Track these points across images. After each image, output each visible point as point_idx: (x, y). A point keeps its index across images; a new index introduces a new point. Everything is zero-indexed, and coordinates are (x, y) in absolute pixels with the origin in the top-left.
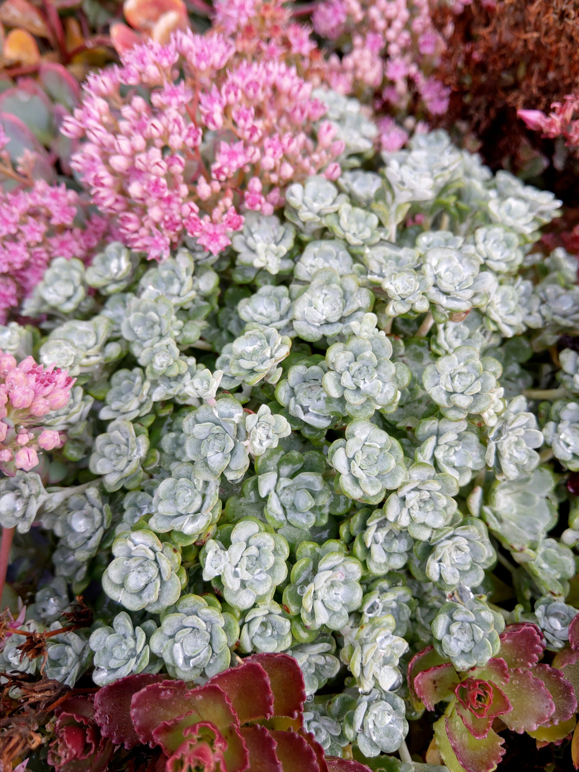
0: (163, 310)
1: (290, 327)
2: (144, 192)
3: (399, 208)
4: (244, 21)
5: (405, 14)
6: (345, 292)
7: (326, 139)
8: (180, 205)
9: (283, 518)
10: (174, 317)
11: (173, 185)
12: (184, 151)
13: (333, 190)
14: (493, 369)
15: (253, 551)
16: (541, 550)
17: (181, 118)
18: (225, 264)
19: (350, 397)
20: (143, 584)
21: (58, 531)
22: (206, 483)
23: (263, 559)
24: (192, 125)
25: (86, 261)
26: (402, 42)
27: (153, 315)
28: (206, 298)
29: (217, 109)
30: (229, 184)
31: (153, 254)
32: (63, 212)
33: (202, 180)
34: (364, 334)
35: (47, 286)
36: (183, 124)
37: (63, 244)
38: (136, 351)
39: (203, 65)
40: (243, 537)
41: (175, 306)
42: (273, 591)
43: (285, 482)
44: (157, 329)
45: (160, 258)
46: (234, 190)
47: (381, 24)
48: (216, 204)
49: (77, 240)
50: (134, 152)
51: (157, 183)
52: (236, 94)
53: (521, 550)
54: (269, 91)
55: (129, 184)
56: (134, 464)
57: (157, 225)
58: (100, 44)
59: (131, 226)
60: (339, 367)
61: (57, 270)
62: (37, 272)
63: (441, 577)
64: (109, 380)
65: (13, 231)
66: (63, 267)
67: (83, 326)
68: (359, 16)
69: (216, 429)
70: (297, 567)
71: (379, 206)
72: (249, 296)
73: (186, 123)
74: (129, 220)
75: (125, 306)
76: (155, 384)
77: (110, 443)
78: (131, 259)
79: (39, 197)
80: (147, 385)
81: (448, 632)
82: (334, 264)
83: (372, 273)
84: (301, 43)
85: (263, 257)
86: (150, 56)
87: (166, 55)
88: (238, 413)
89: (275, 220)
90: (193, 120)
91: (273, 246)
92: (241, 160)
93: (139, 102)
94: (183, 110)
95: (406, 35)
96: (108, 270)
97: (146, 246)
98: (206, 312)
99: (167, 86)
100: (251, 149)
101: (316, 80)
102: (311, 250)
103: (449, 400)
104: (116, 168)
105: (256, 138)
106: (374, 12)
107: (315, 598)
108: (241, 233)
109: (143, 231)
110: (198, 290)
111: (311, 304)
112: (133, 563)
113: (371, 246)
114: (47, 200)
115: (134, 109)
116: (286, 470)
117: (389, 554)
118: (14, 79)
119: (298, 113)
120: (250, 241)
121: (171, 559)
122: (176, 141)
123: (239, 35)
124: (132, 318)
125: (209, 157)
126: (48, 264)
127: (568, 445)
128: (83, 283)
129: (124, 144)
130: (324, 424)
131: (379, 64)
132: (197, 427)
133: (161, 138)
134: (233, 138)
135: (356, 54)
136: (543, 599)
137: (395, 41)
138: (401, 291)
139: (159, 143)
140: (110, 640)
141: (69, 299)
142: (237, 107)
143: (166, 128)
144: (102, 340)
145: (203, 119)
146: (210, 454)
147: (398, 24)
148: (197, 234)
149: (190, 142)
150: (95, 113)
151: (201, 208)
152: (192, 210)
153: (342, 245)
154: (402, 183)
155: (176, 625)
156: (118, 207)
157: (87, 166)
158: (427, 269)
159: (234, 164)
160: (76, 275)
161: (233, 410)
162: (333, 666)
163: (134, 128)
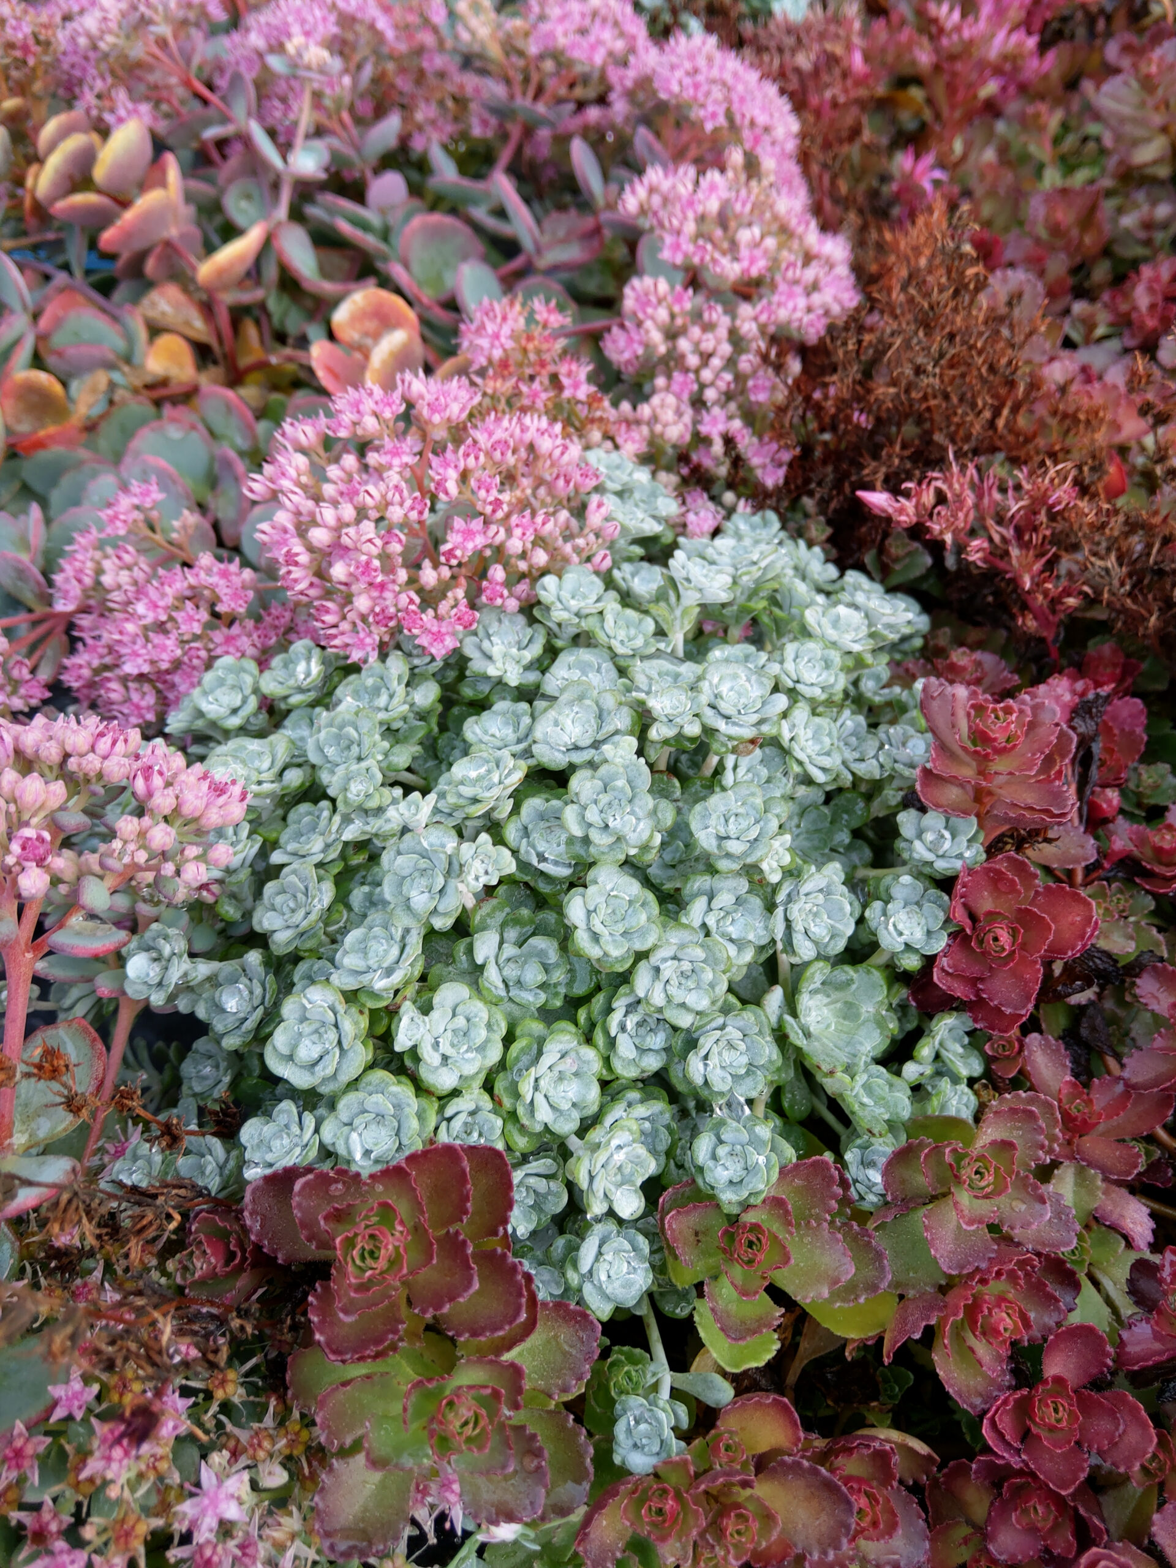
0: (365, 725)
1: (528, 753)
2: (351, 574)
3: (685, 612)
4: (497, 354)
5: (726, 349)
6: (601, 710)
7: (595, 518)
8: (397, 595)
9: (503, 993)
10: (377, 737)
11: (389, 569)
12: (405, 525)
13: (599, 584)
14: (778, 811)
15: (460, 1021)
16: (861, 1079)
17: (403, 485)
18: (452, 675)
19: (595, 836)
20: (316, 1056)
21: (201, 1013)
22: (407, 931)
23: (472, 1034)
24: (417, 494)
25: (263, 664)
26: (722, 385)
27: (350, 730)
28: (422, 716)
29: (452, 475)
30: (463, 571)
31: (356, 656)
32: (235, 596)
33: (427, 564)
34: (618, 760)
35: (205, 693)
36: (406, 493)
37: (229, 640)
38: (325, 777)
39: (436, 419)
40: (449, 1004)
41: (381, 723)
42: (482, 1077)
43: (509, 950)
44: (355, 750)
45: (365, 661)
46: (469, 578)
47: (693, 361)
48: (444, 597)
49: (249, 635)
50: (341, 525)
51: (368, 563)
52: (477, 458)
53: (832, 1073)
54: (523, 453)
55: (330, 565)
56: (313, 917)
57: (364, 618)
58: (290, 359)
59: (329, 619)
60: (583, 800)
61: (220, 673)
62: (190, 676)
63: (706, 1082)
64: (284, 819)
65: (163, 618)
66: (229, 669)
67: (254, 745)
68: (662, 349)
69: (423, 863)
70: (515, 1048)
71: (660, 610)
72: (478, 714)
73: (411, 491)
74: (327, 611)
75: (312, 723)
76: (347, 820)
77: (283, 891)
78: (324, 662)
79: (202, 575)
80: (337, 819)
81: (714, 1157)
82: (594, 678)
83: (638, 689)
84: (576, 386)
85: (499, 664)
86: (368, 405)
87: (389, 405)
88: (451, 843)
89: (521, 620)
90: (421, 488)
91: (514, 651)
92: (479, 541)
93: (350, 461)
94: (408, 473)
95: (728, 377)
96: (292, 675)
97: (347, 645)
98: (421, 734)
99: (388, 443)
100: (493, 528)
101: (596, 435)
102: (564, 659)
103: (719, 847)
104: (315, 543)
105: (500, 514)
106: (684, 344)
107: (536, 1088)
108: (475, 634)
109: (345, 626)
110: (412, 705)
111: (556, 723)
112: (306, 1028)
113: (643, 658)
114: (214, 580)
115: (343, 469)
116: (512, 934)
117: (642, 1051)
118: (158, 403)
119: (561, 482)
120: (486, 644)
121: (356, 1023)
122: (396, 513)
123: (491, 372)
124: (322, 735)
125: (439, 534)
126: (209, 665)
127: (901, 934)
128: (256, 691)
129: (328, 514)
130: (564, 872)
131: (688, 414)
132: (400, 859)
133: (377, 508)
134: (471, 512)
135: (656, 400)
136: (859, 1141)
137: (712, 384)
138: (668, 711)
139: (374, 514)
140: (268, 1129)
141: (235, 711)
142: (478, 473)
143: (384, 496)
144: (279, 765)
145: (432, 486)
146: (413, 893)
147: (716, 362)
148: (415, 631)
149: (414, 515)
150: (292, 472)
151: (423, 600)
152: (412, 601)
153: (606, 654)
154: (688, 580)
155: (355, 1109)
156: (312, 592)
157: (277, 537)
158: (705, 685)
159: (470, 545)
160: (248, 680)
161: (445, 840)
162: (557, 1195)
163: (342, 494)
